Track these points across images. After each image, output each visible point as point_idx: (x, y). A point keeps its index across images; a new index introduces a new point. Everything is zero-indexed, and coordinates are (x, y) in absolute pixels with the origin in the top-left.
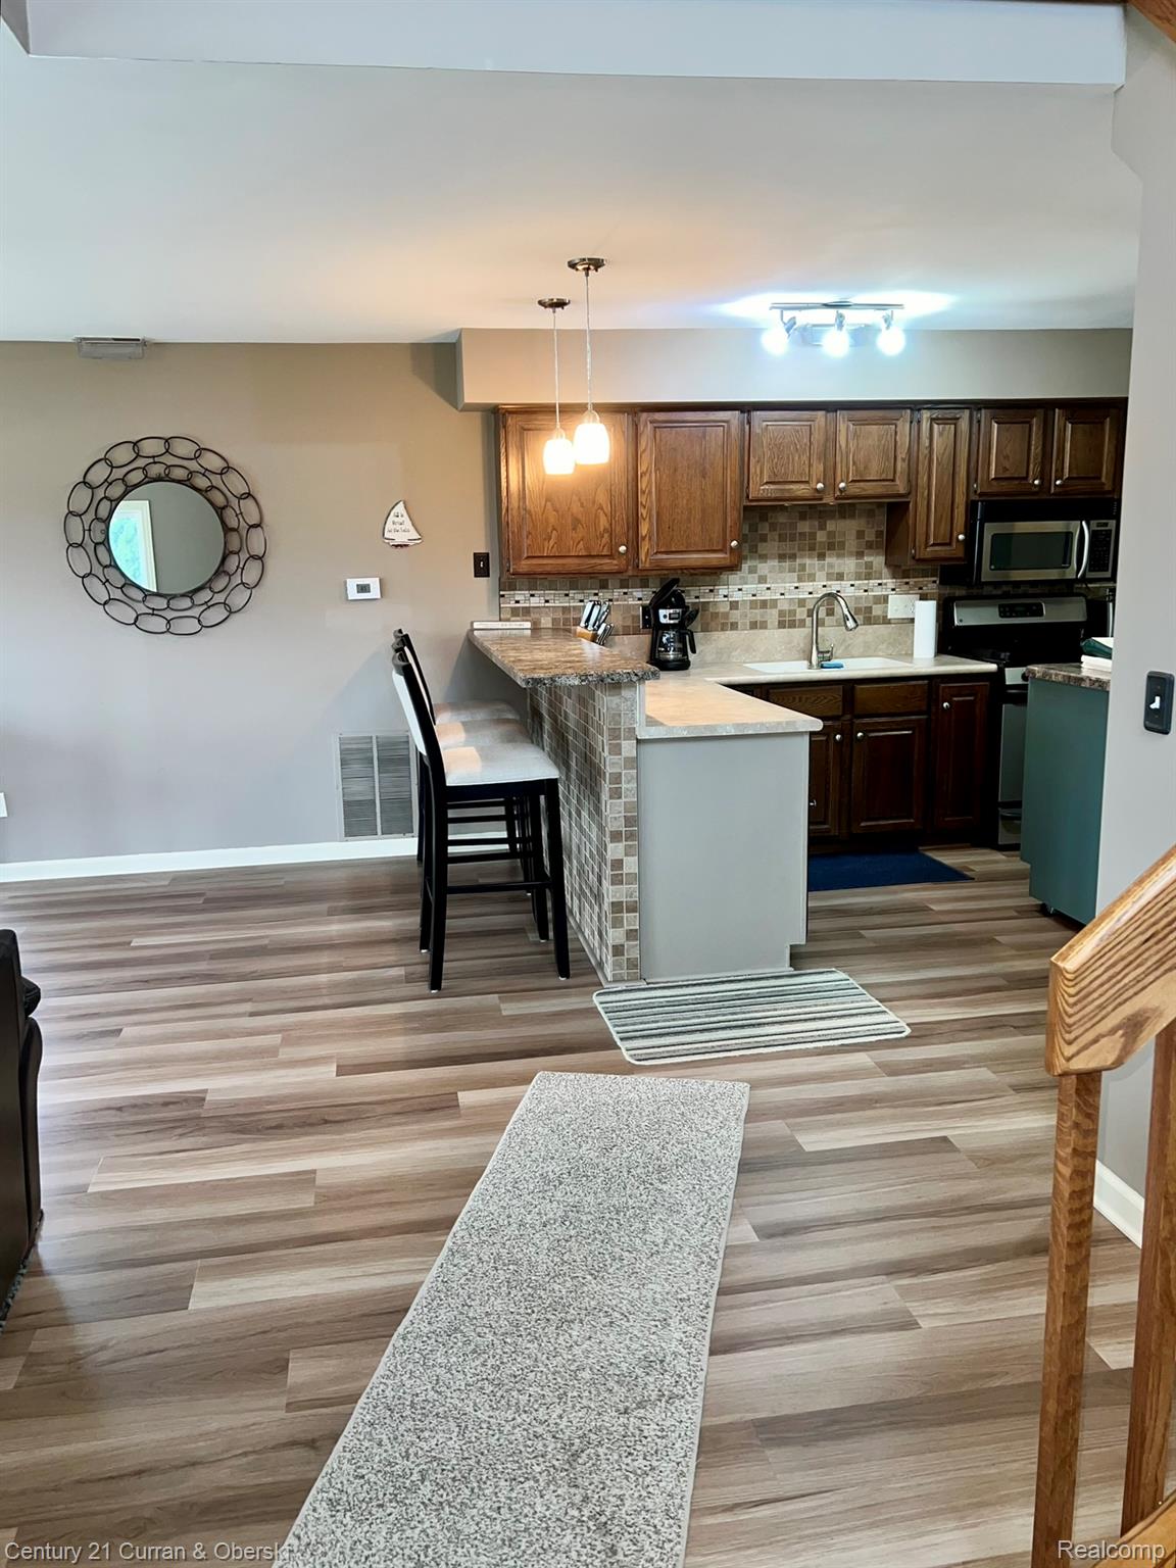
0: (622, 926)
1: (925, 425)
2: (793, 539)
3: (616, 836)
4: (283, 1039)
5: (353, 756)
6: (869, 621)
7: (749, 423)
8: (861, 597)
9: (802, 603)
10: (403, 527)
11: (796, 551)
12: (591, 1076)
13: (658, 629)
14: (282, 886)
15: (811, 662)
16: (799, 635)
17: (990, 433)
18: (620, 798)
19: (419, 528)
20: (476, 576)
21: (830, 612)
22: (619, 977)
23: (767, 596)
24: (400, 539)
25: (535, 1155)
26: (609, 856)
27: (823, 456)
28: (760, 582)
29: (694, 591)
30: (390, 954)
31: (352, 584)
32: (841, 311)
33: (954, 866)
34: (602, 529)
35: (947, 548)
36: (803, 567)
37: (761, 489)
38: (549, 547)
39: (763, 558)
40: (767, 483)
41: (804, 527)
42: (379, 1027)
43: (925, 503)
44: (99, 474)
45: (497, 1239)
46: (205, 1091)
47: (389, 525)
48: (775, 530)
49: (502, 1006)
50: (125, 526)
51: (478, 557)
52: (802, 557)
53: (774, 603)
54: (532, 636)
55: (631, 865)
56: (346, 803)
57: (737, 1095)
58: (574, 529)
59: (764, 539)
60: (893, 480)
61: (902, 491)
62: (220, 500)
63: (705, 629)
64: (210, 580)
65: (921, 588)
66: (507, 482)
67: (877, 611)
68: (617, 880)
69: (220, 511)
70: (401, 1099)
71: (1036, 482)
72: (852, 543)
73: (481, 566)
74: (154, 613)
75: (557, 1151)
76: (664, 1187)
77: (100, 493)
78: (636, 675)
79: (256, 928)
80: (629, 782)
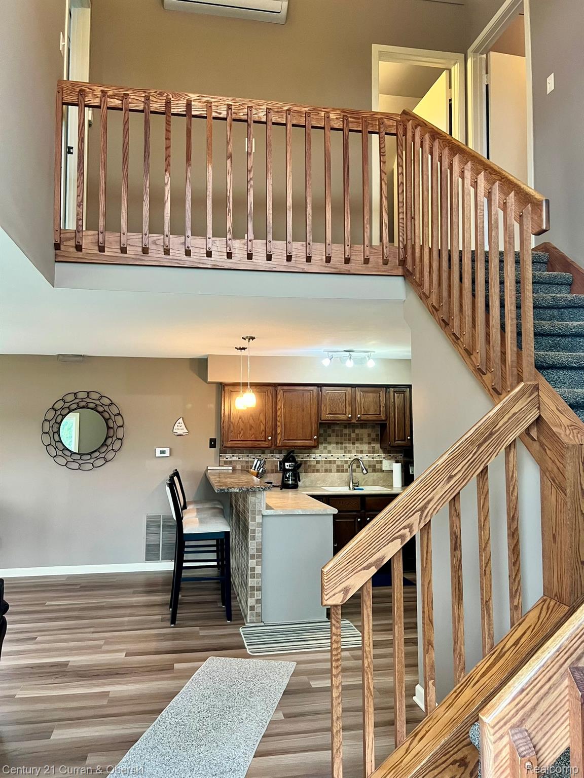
0: (254, 597)
1: (392, 394)
2: (342, 436)
3: (253, 557)
4: (105, 642)
5: (152, 524)
6: (374, 471)
7: (321, 391)
8: (371, 461)
9: (346, 462)
10: (181, 428)
11: (343, 441)
12: (232, 659)
13: (285, 471)
14: (114, 582)
15: (350, 487)
16: (345, 475)
18: (255, 540)
19: (187, 427)
20: (210, 447)
21: (358, 467)
22: (252, 621)
23: (332, 459)
24: (180, 432)
25: (200, 687)
26: (250, 565)
27: (351, 404)
28: (328, 453)
29: (301, 456)
30: (157, 610)
31: (158, 450)
32: (351, 353)
33: (409, 579)
34: (262, 430)
35: (404, 442)
36: (346, 448)
37: (326, 416)
38: (239, 437)
39: (330, 443)
40: (328, 414)
41: (346, 431)
42: (147, 638)
43: (393, 424)
44: (59, 405)
45: (179, 717)
46: (69, 661)
47: (176, 427)
48: (334, 432)
49: (200, 632)
50: (68, 423)
51: (211, 440)
52: (345, 443)
53: (335, 461)
54: (232, 473)
55: (258, 570)
56: (147, 546)
57: (291, 666)
58: (250, 430)
59: (330, 436)
60: (380, 415)
61: (383, 419)
62: (107, 416)
63: (306, 472)
64: (99, 448)
65: (396, 458)
66: (224, 411)
67: (378, 466)
68: (253, 576)
69: (106, 420)
70: (150, 666)
72: (366, 439)
73: (213, 443)
74: (74, 461)
75: (210, 686)
76: (251, 699)
77: (58, 413)
78: (262, 488)
79: (102, 599)
80: (258, 533)
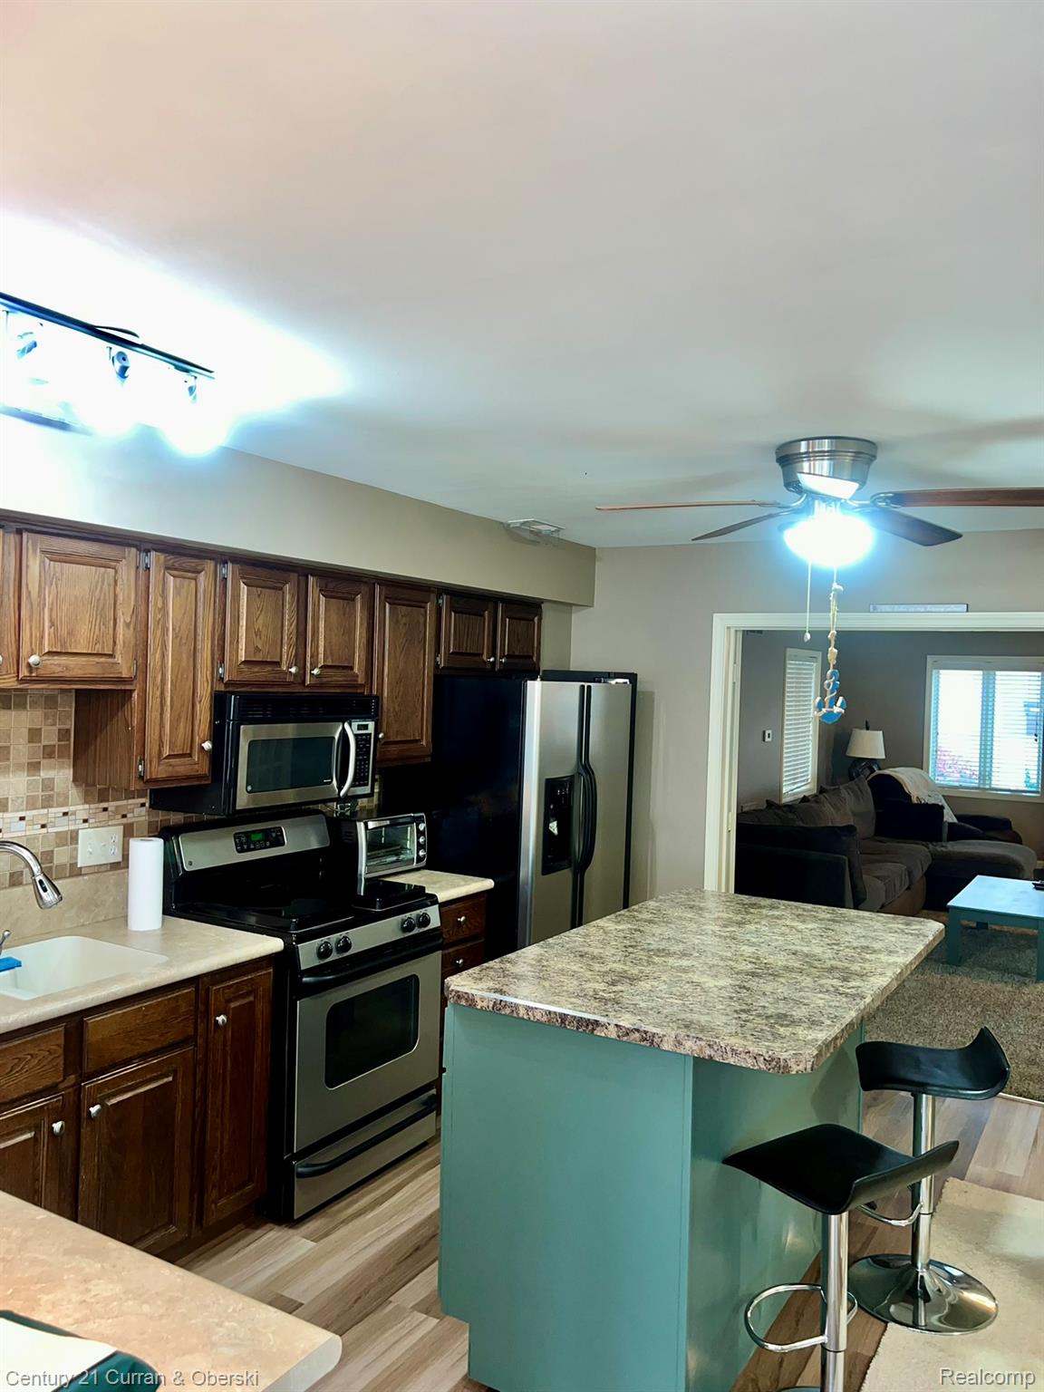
1: (156, 576)
8: (35, 837)
17: (236, 598)
35: (186, 760)
43: (158, 693)
60: (111, 656)
61: (122, 674)
65: (124, 816)
67: (62, 856)
71: (293, 670)
72: (21, 750)
